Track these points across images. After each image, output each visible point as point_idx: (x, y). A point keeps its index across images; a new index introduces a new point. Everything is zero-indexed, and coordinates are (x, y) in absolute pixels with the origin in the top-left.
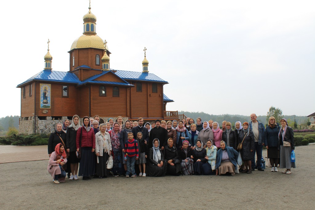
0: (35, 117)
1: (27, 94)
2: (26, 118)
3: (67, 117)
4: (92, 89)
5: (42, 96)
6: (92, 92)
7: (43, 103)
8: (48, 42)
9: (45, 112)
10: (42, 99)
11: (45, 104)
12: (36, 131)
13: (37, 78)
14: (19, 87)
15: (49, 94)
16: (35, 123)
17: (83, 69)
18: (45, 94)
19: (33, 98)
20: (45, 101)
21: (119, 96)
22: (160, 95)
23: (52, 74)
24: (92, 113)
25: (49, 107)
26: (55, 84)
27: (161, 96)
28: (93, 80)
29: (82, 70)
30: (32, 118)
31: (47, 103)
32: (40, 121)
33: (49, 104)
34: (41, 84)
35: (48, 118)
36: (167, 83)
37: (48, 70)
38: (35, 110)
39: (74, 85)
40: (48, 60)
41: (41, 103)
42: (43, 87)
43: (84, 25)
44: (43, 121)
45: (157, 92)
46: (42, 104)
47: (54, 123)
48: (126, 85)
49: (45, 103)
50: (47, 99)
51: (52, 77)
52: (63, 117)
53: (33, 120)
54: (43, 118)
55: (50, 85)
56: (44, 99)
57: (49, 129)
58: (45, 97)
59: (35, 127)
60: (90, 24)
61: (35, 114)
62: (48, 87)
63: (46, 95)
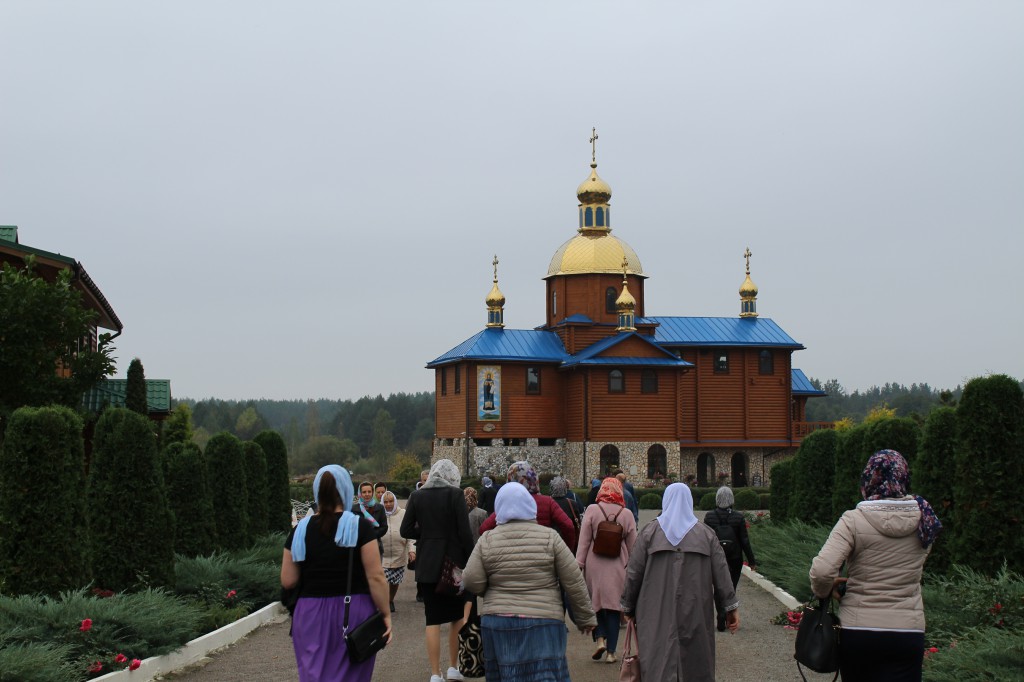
0: (467, 440)
1: (451, 386)
2: (448, 439)
3: (537, 440)
4: (589, 378)
5: (483, 392)
6: (589, 384)
7: (484, 408)
8: (495, 263)
9: (489, 430)
10: (481, 399)
11: (488, 411)
12: (470, 471)
13: (471, 354)
14: (430, 366)
15: (496, 389)
16: (468, 454)
17: (576, 327)
18: (488, 388)
19: (463, 397)
20: (489, 404)
21: (656, 391)
22: (781, 380)
23: (504, 338)
24: (590, 431)
25: (496, 417)
26: (510, 366)
27: (783, 382)
28: (593, 357)
29: (573, 328)
30: (462, 442)
31: (493, 408)
32: (478, 449)
33: (497, 411)
34: (479, 367)
35: (494, 442)
36: (800, 347)
37: (496, 330)
38: (468, 425)
39: (554, 365)
40: (496, 306)
41: (481, 408)
42: (483, 374)
43: (581, 210)
44: (484, 448)
45: (772, 373)
46: (481, 411)
47: (508, 454)
48: (673, 363)
49: (489, 409)
50: (492, 400)
51: (505, 349)
52: (529, 441)
53: (463, 446)
54: (484, 442)
55: (499, 368)
56: (486, 400)
57: (498, 466)
58: (489, 396)
59: (468, 462)
60: (594, 207)
61: (468, 434)
62: (495, 373)
63: (491, 392)
